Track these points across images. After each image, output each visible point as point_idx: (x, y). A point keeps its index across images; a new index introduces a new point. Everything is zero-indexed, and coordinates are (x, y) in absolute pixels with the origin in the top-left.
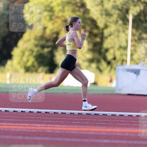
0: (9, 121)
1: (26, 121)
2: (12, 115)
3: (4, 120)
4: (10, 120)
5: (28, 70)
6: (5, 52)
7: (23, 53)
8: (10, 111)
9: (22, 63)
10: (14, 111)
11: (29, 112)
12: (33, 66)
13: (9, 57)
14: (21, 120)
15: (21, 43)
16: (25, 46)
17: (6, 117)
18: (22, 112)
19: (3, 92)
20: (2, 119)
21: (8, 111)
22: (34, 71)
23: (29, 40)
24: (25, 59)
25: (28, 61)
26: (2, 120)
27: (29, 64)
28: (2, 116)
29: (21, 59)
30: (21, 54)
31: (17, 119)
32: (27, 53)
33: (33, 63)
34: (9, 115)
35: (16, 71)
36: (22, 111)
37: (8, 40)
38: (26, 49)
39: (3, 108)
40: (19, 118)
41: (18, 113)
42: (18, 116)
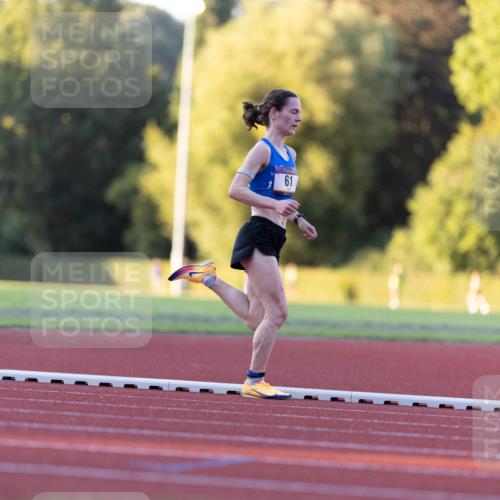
0: (397, 437)
1: (457, 438)
2: (406, 419)
3: (381, 433)
4: (400, 434)
5: (462, 263)
6: (386, 202)
7: (448, 205)
8: (400, 404)
9: (443, 238)
10: (416, 404)
11: (465, 408)
12: (482, 250)
13: (401, 217)
14: (439, 437)
15: (439, 173)
16: (454, 182)
17: (388, 425)
18: (443, 410)
19: (379, 339)
20: (374, 429)
21: (396, 404)
22: (484, 269)
23: (468, 163)
24: (453, 226)
25: (462, 234)
26: (375, 433)
27: (468, 243)
28: (376, 421)
29: (442, 225)
30: (441, 209)
31: (425, 430)
32: (460, 208)
33: (481, 240)
34: (397, 418)
35: (424, 267)
36: (442, 406)
37: (396, 161)
38: (459, 192)
39: (379, 392)
40: (432, 428)
41: (428, 413)
42: (429, 420)
